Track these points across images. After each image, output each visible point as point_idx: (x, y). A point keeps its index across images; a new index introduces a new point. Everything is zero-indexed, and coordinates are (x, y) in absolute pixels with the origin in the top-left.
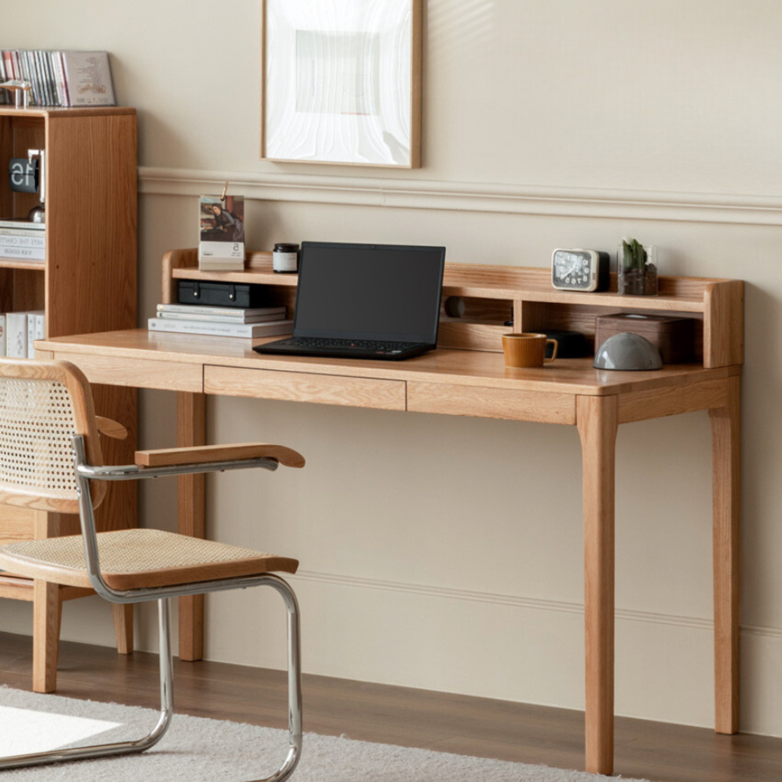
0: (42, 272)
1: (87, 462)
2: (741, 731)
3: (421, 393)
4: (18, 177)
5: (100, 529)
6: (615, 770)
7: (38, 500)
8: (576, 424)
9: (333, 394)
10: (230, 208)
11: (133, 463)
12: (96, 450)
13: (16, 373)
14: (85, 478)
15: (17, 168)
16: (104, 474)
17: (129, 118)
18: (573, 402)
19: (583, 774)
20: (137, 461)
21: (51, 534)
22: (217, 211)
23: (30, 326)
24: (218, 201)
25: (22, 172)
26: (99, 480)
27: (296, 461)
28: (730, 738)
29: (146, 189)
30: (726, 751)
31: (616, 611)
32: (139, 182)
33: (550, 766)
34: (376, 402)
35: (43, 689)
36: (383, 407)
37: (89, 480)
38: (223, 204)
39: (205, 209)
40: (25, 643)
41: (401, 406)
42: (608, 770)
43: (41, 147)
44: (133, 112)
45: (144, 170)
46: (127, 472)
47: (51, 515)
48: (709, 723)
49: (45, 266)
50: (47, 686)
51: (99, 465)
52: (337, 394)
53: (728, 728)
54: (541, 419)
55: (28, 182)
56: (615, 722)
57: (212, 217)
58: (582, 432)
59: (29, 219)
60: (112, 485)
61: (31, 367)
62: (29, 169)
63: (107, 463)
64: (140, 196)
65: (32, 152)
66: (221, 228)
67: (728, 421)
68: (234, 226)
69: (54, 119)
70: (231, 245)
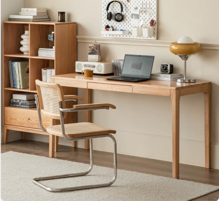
0: (54, 60)
1: (62, 108)
2: (212, 168)
3: (136, 89)
4: (50, 38)
5: (65, 123)
6: (180, 177)
7: (53, 116)
8: (170, 96)
9: (116, 89)
10: (96, 47)
11: (72, 108)
12: (64, 105)
13: (47, 86)
14: (61, 111)
15: (50, 36)
16: (66, 111)
17: (75, 24)
18: (170, 91)
19: (172, 179)
20: (73, 107)
21: (53, 124)
22: (93, 48)
23: (52, 72)
24: (93, 45)
25: (50, 37)
26: (65, 112)
27: (114, 107)
28: (208, 170)
29: (78, 41)
30: (208, 173)
31: (180, 139)
32: (77, 39)
33: (164, 176)
34: (125, 91)
35: (51, 157)
36: (127, 92)
37: (62, 112)
38: (94, 46)
39: (90, 47)
40: (47, 145)
41: (131, 92)
42: (178, 178)
43: (54, 31)
44: (75, 23)
45: (77, 37)
46: (72, 110)
47: (53, 119)
48: (204, 166)
49: (54, 59)
50: (52, 156)
51: (65, 108)
52: (117, 89)
53: (208, 167)
54: (162, 95)
55: (52, 39)
56: (180, 165)
57: (91, 49)
58: (172, 98)
59: (52, 48)
60: (68, 113)
61: (50, 85)
62: (52, 36)
63: (67, 108)
64: (77, 42)
65: (53, 33)
66: (93, 52)
67: (208, 95)
68: (96, 51)
69: (57, 25)
70: (95, 55)
